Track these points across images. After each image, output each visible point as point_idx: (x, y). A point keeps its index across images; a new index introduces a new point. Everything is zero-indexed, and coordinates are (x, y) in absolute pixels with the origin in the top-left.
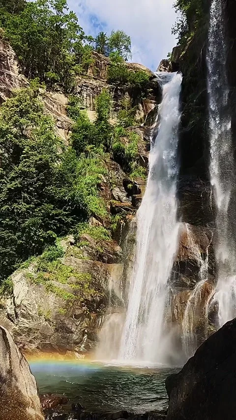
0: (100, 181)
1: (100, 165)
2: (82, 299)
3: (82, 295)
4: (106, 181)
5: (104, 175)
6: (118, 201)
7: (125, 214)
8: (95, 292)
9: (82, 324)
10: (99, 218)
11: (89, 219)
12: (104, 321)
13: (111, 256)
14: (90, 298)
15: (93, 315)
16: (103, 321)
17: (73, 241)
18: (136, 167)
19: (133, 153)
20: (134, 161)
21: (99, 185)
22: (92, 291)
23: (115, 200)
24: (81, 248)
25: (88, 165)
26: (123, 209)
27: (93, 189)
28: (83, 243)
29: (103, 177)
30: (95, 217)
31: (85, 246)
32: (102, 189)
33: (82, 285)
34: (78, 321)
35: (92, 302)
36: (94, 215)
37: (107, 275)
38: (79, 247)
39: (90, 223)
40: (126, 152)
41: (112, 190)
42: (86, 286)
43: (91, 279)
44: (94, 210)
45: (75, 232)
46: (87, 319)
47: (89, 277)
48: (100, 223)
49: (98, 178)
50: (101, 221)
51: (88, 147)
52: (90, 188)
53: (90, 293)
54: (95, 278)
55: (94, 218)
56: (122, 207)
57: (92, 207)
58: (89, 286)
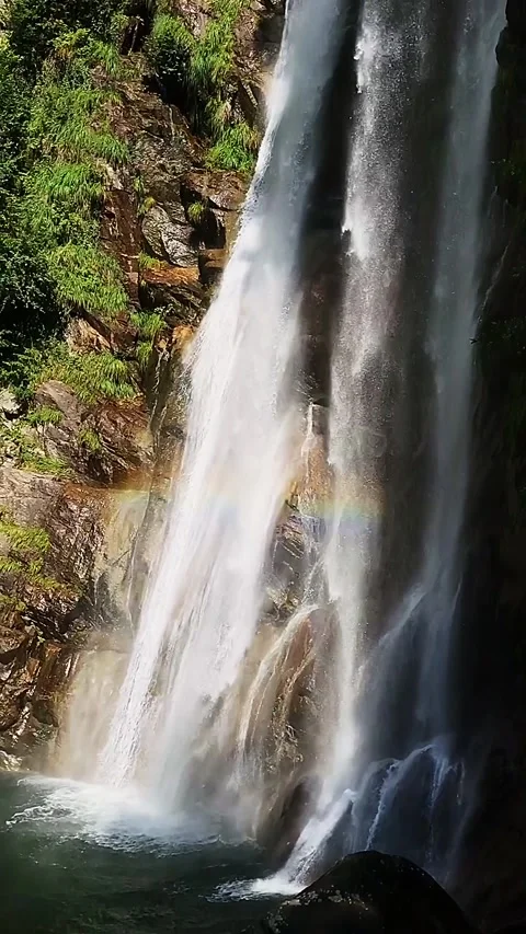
0: (98, 190)
1: (102, 117)
2: (21, 606)
3: (22, 594)
4: (119, 186)
5: (116, 164)
6: (161, 259)
7: (177, 315)
8: (57, 585)
9: (18, 677)
10: (99, 322)
11: (65, 325)
12: (78, 669)
13: (123, 463)
14: (42, 606)
15: (52, 650)
16: (73, 669)
17: (12, 407)
18: (230, 123)
19: (217, 66)
20: (223, 99)
21: (97, 204)
22: (50, 584)
23: (153, 255)
24: (40, 429)
25: (63, 120)
26: (173, 295)
27: (76, 217)
28: (45, 412)
29: (110, 169)
30: (85, 316)
31: (51, 425)
32: (111, 215)
33: (23, 562)
34: (7, 670)
35: (49, 614)
36: (79, 312)
37: (92, 537)
38: (34, 425)
39: (70, 340)
40: (197, 62)
41: (142, 217)
42: (34, 566)
43: (49, 548)
44: (80, 298)
45: (20, 380)
46: (34, 663)
47: (43, 540)
48: (101, 338)
49: (94, 178)
50: (104, 331)
51: (65, 40)
52: (67, 217)
53: (45, 590)
54: (59, 546)
55: (82, 324)
56: (167, 289)
57: (71, 289)
58: (43, 567)
